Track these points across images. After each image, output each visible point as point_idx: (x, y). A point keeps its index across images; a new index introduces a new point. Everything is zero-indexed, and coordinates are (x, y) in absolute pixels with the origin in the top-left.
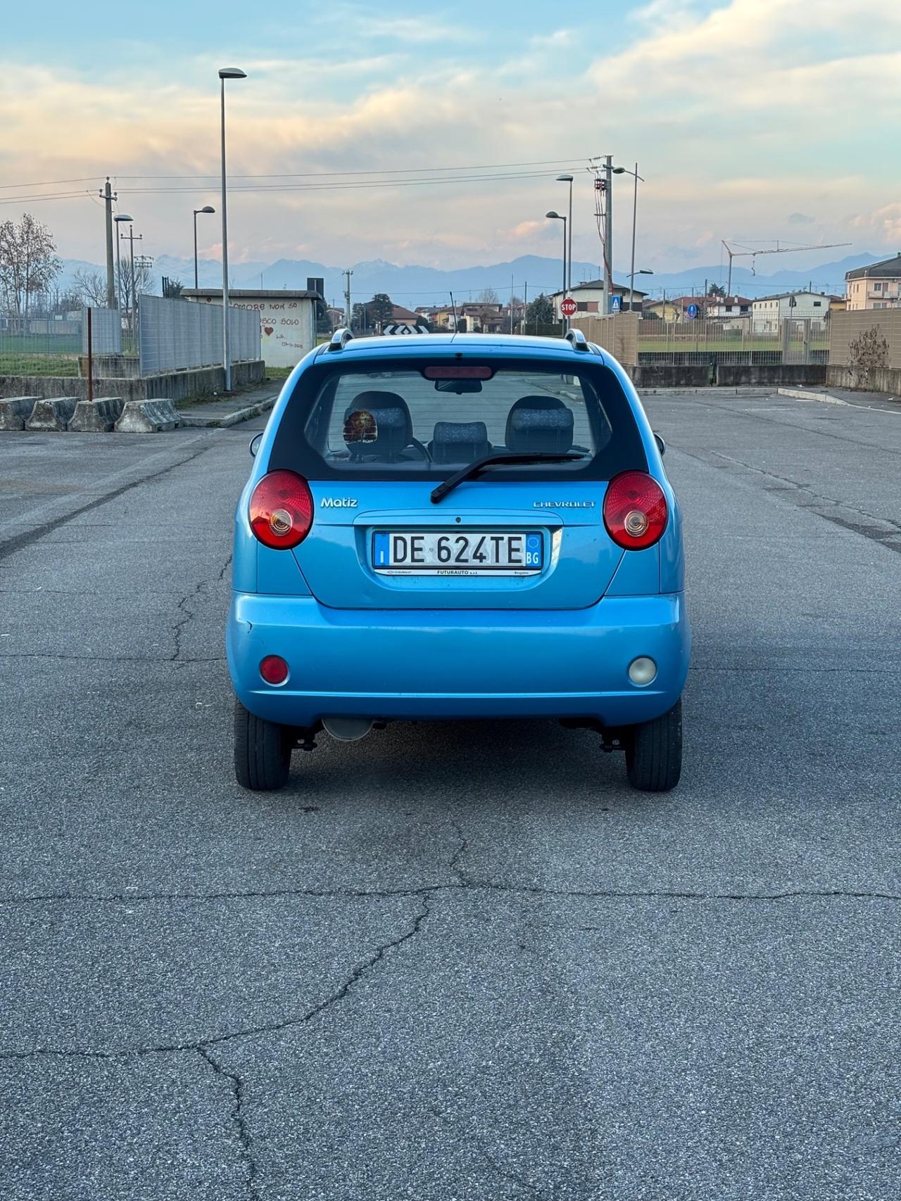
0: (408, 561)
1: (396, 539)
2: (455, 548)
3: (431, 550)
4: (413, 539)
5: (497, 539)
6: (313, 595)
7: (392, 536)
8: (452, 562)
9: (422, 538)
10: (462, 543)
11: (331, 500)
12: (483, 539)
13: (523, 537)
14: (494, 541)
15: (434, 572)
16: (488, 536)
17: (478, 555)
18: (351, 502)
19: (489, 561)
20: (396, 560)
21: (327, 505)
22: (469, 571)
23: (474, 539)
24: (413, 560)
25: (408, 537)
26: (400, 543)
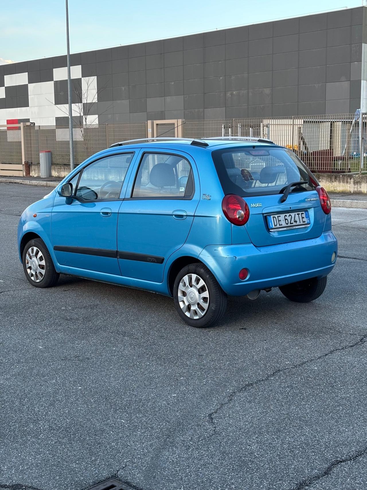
0: (278, 225)
1: (273, 217)
2: (289, 218)
3: (283, 220)
4: (278, 217)
5: (298, 214)
6: (252, 243)
7: (272, 216)
8: (289, 225)
9: (280, 216)
10: (290, 216)
11: (253, 204)
12: (295, 214)
13: (304, 212)
14: (298, 215)
15: (285, 229)
16: (296, 213)
17: (295, 221)
18: (260, 205)
19: (298, 223)
20: (275, 226)
21: (253, 206)
22: (294, 227)
23: (293, 214)
24: (280, 225)
25: (276, 216)
26: (274, 218)
